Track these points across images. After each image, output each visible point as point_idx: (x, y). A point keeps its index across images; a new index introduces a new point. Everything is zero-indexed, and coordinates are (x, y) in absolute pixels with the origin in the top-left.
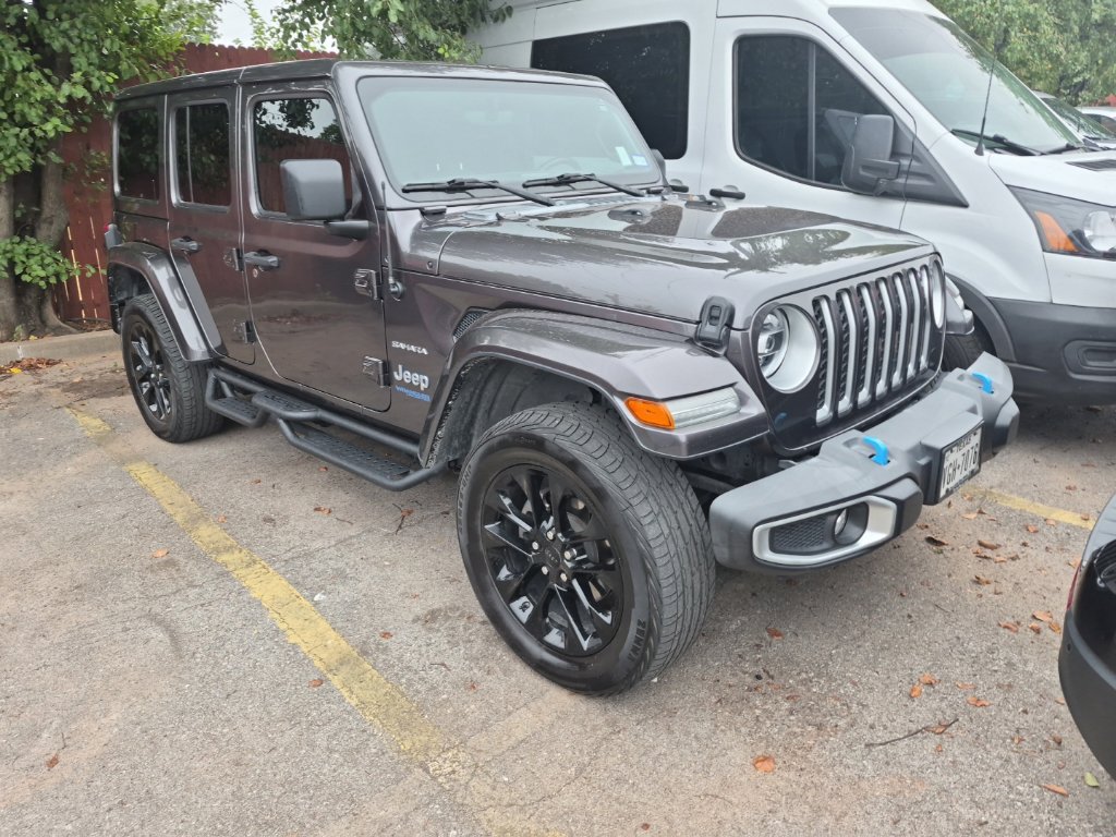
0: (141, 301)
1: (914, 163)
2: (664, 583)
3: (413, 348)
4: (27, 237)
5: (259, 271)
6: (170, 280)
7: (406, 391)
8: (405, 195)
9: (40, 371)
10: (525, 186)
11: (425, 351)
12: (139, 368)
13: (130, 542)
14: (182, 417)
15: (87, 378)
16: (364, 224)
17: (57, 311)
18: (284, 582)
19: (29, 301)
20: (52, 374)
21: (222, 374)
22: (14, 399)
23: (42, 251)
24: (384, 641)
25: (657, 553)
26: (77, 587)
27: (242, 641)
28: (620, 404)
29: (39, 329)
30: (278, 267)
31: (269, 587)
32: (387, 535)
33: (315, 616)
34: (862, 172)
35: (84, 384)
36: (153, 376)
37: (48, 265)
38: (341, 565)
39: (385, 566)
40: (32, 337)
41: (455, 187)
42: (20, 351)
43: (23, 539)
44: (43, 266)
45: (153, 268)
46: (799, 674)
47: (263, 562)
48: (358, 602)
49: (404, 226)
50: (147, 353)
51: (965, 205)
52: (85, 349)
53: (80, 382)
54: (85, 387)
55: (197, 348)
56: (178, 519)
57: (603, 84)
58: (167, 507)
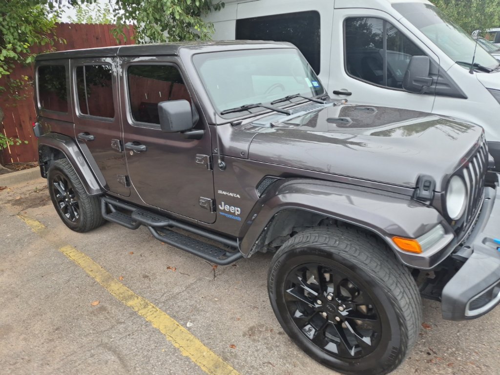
0: (60, 163)
1: (440, 78)
2: (409, 329)
3: (231, 194)
5: (134, 152)
6: (76, 153)
7: (226, 215)
10: (272, 104)
11: (238, 196)
12: (58, 196)
13: (77, 297)
14: (86, 221)
15: (23, 196)
16: (201, 132)
17: (1, 163)
18: (168, 317)
20: (3, 194)
21: (109, 200)
24: (233, 350)
25: (406, 314)
26: (57, 329)
27: (158, 357)
28: (389, 240)
30: (146, 151)
31: (161, 321)
32: (210, 281)
33: (192, 337)
34: (414, 83)
35: (22, 200)
36: (67, 200)
38: (193, 302)
39: (216, 301)
41: (245, 109)
43: (17, 300)
45: (68, 148)
46: (447, 350)
47: (152, 304)
48: (210, 325)
49: (225, 134)
50: (64, 189)
51: (465, 98)
52: (18, 180)
53: (20, 199)
54: (23, 202)
55: (94, 186)
56: (98, 280)
58: (90, 273)
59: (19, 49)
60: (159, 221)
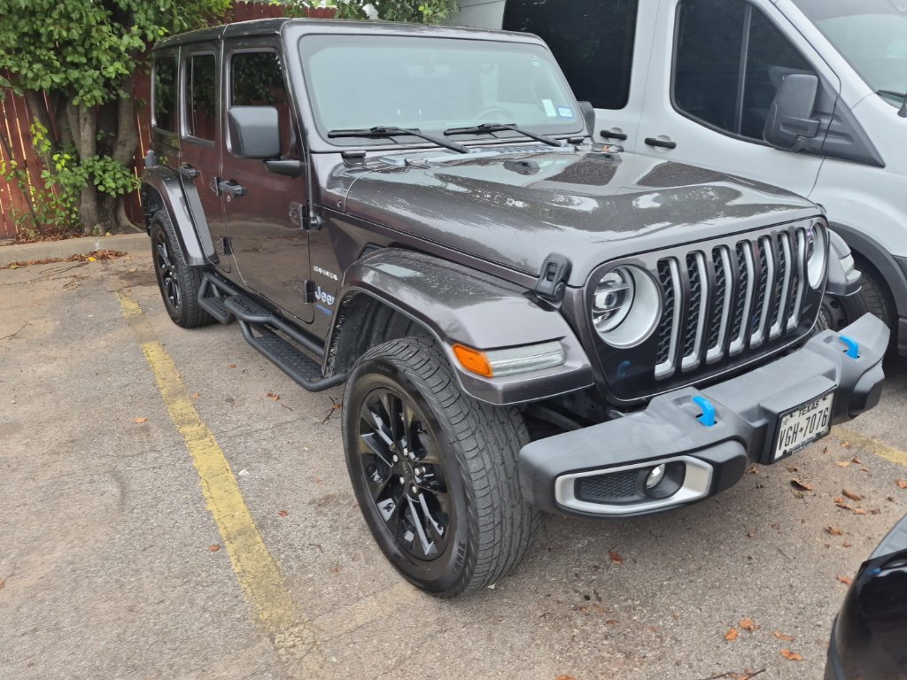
0: (162, 214)
1: (835, 123)
3: (327, 273)
4: (106, 156)
5: (231, 197)
7: (323, 309)
8: (331, 140)
9: (109, 261)
10: (446, 134)
11: (335, 277)
12: (163, 266)
13: (122, 408)
14: (186, 308)
15: (140, 269)
16: (296, 163)
17: (128, 216)
18: (222, 456)
19: (107, 206)
20: (116, 264)
21: (213, 279)
22: (85, 281)
23: (115, 168)
24: (280, 518)
26: (73, 441)
27: (172, 503)
28: (448, 349)
29: (114, 227)
31: (208, 458)
32: (316, 423)
33: (234, 488)
34: (782, 129)
35: (136, 274)
36: (171, 273)
37: (119, 179)
38: (270, 446)
39: (304, 451)
40: (108, 234)
41: (378, 134)
42: (97, 244)
43: (49, 397)
44: (115, 180)
45: (167, 188)
47: (212, 437)
48: (271, 480)
50: (167, 255)
51: (882, 166)
54: (136, 277)
56: (163, 392)
57: (538, 41)
58: (159, 381)
60: (255, 313)
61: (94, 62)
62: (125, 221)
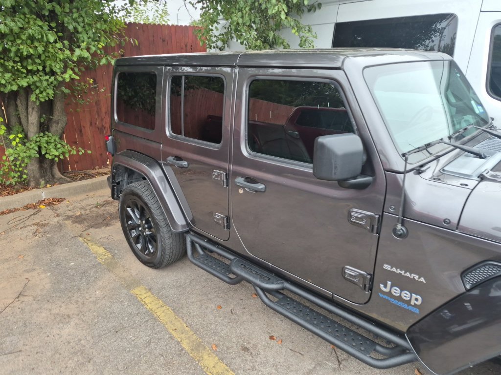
0: (137, 186)
3: (409, 275)
4: (47, 133)
5: (244, 190)
6: (160, 178)
7: (392, 300)
9: (55, 207)
10: (450, 138)
11: (422, 279)
12: (130, 222)
15: (83, 212)
16: (368, 179)
17: (60, 171)
19: (46, 166)
20: (62, 207)
21: (196, 239)
23: (55, 141)
29: (51, 181)
30: (264, 192)
32: (334, 369)
35: (83, 217)
36: (140, 229)
37: (59, 148)
40: (48, 186)
42: (43, 195)
44: (57, 149)
50: (138, 217)
52: (77, 191)
53: (80, 215)
54: (84, 219)
55: (180, 221)
58: (173, 333)
59: (93, 49)
61: (47, 70)
62: (58, 174)
